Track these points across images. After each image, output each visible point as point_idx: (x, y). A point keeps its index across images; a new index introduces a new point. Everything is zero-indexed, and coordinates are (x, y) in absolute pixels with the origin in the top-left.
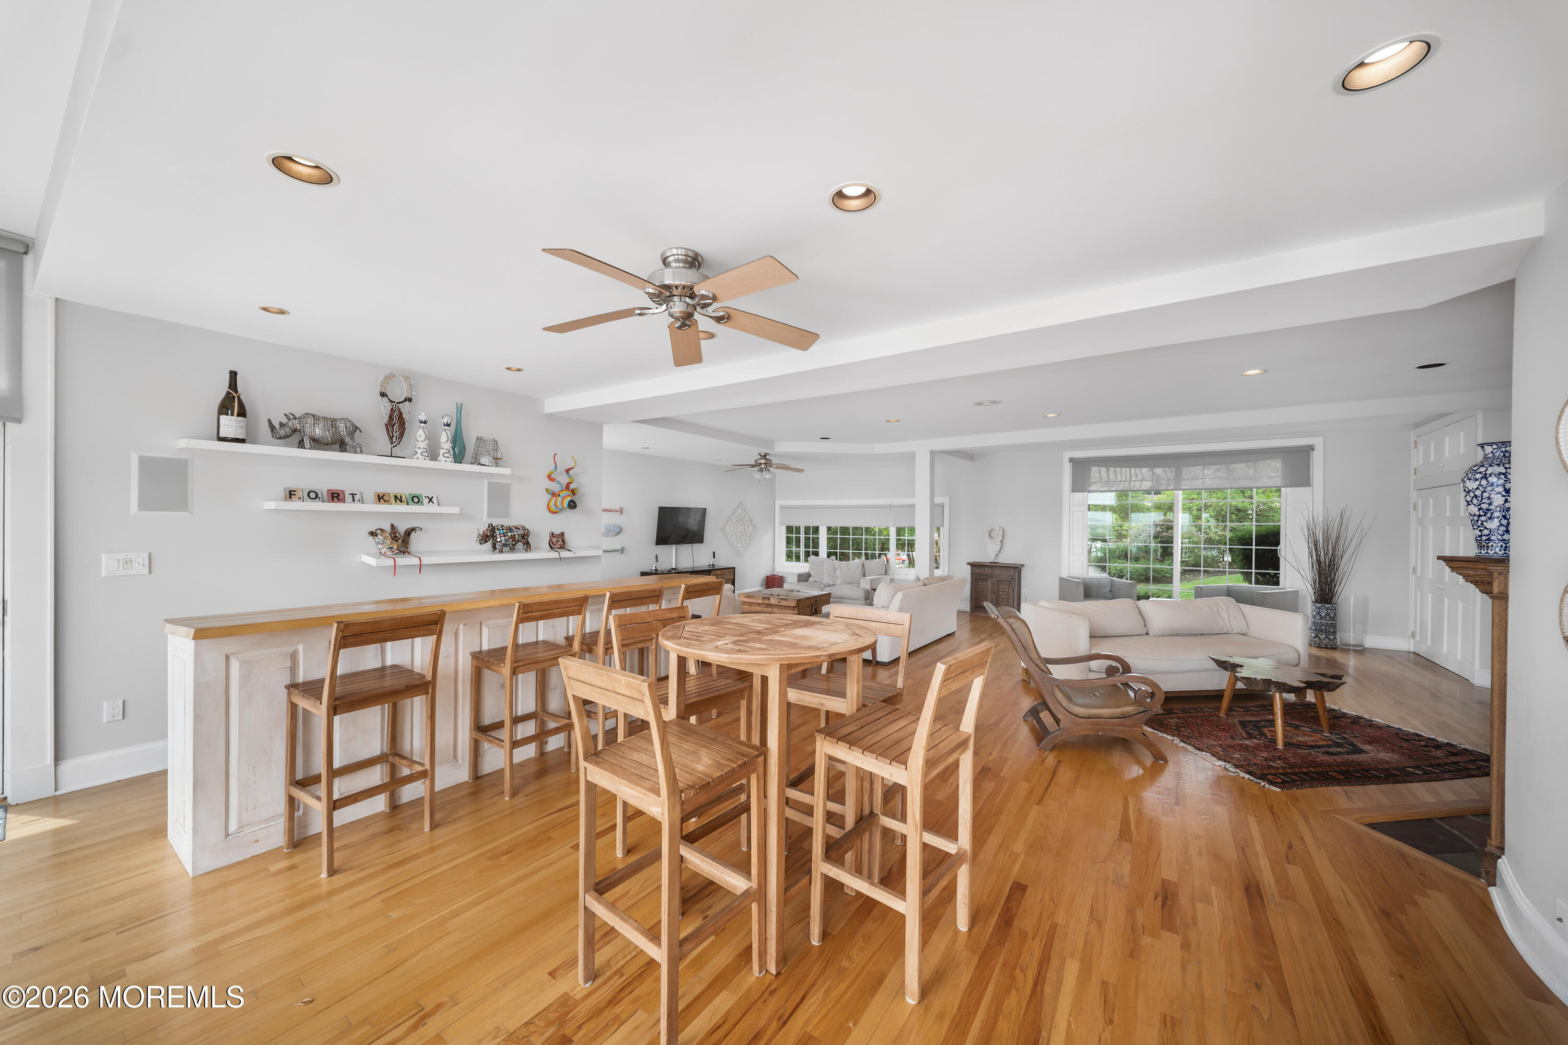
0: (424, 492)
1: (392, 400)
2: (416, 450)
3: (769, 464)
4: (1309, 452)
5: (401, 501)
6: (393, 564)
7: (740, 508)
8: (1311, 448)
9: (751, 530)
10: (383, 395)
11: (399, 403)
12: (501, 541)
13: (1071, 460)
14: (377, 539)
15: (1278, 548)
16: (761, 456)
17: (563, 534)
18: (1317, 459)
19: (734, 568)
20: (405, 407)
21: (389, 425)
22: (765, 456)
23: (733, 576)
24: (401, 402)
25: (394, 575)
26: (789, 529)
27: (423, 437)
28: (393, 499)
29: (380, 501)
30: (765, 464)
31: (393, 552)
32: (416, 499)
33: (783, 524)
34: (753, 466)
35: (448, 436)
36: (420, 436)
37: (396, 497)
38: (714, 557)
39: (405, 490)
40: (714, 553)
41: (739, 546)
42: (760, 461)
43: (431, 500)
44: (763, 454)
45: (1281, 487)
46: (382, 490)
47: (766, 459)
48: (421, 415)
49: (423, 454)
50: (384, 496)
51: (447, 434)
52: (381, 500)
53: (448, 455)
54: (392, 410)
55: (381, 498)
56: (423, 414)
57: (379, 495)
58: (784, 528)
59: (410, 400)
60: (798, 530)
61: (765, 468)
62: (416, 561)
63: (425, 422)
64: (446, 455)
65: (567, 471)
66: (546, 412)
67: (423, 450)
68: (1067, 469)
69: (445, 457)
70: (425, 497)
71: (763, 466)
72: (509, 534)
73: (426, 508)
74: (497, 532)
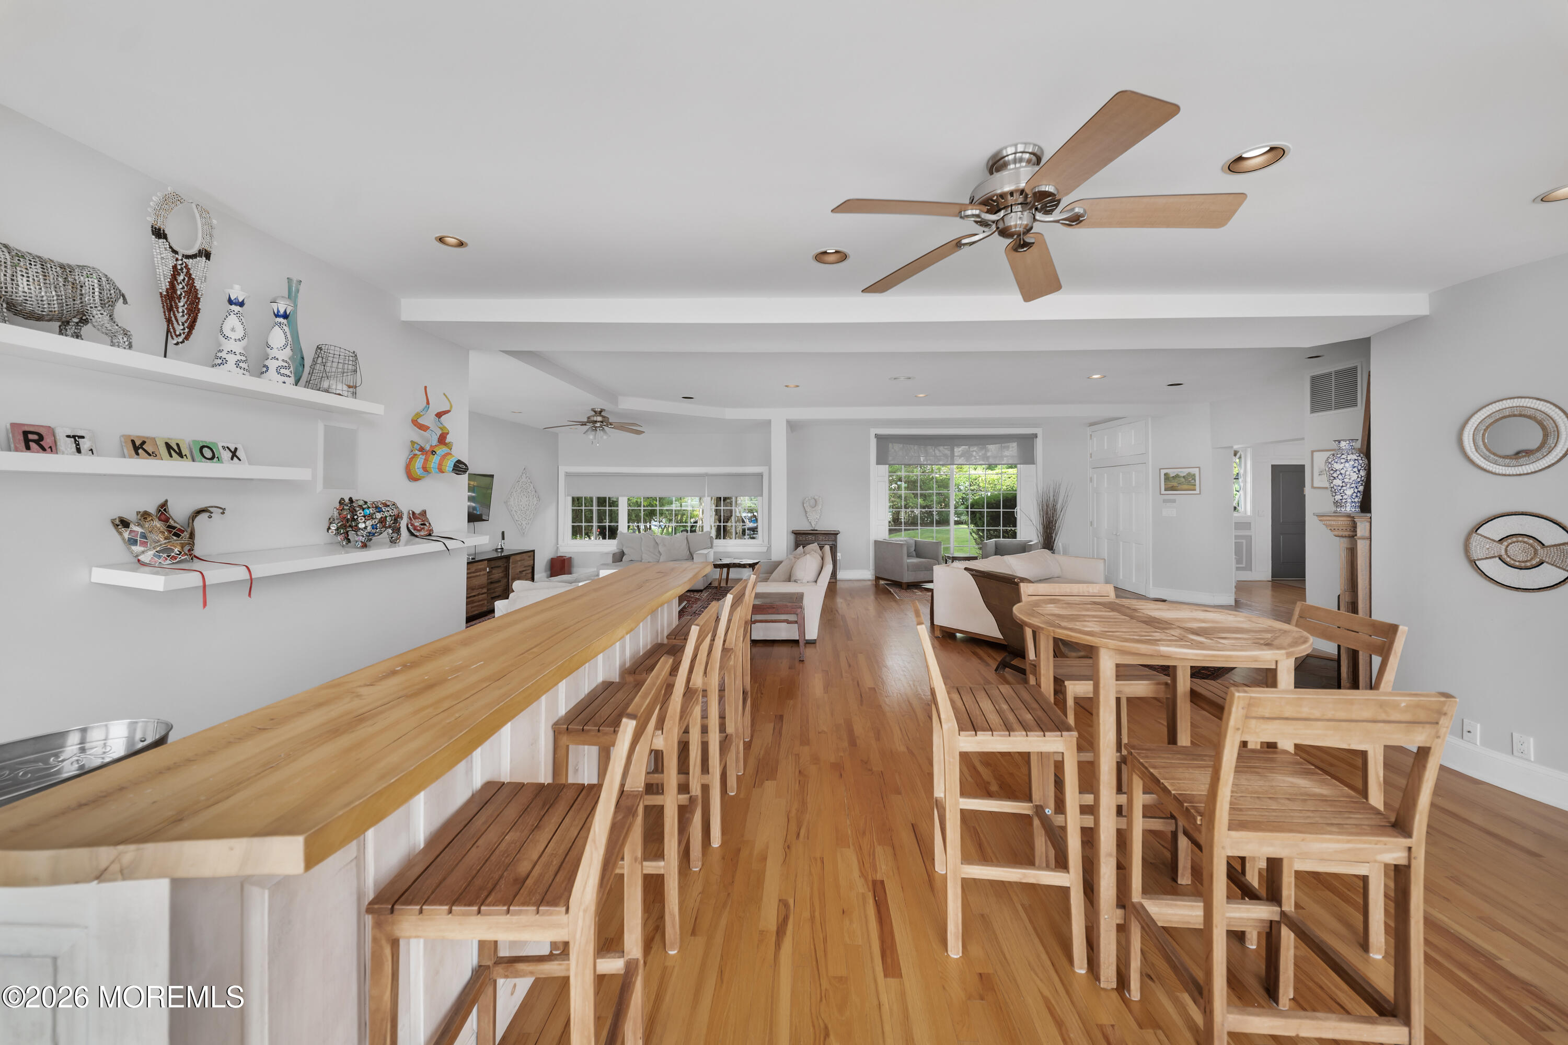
0: (220, 440)
1: (176, 248)
2: (223, 355)
3: (606, 422)
4: (1033, 438)
5: (180, 455)
6: (201, 584)
7: (524, 475)
8: (1036, 436)
9: (535, 503)
10: (159, 234)
11: (188, 257)
12: (366, 528)
13: (877, 436)
14: (126, 535)
15: (1015, 510)
16: (595, 412)
17: (424, 513)
18: (1039, 444)
19: (533, 551)
20: (198, 267)
21: (169, 299)
22: (601, 412)
23: (532, 561)
24: (193, 257)
25: (205, 605)
26: (576, 501)
27: (239, 333)
28: (163, 451)
29: (137, 454)
30: (602, 422)
31: (174, 558)
32: (207, 452)
33: (568, 495)
34: (583, 424)
35: (286, 337)
36: (233, 330)
37: (168, 447)
38: (503, 538)
39: (185, 436)
40: (503, 533)
41: (524, 523)
42: (595, 419)
43: (234, 454)
44: (599, 410)
45: (1017, 464)
46: (139, 431)
47: (603, 417)
48: (232, 288)
49: (241, 364)
50: (144, 443)
51: (285, 333)
52: (140, 451)
53: (287, 372)
54: (175, 267)
55: (138, 447)
56: (237, 287)
57: (133, 442)
58: (570, 500)
59: (208, 256)
60: (589, 501)
61: (601, 426)
62: (242, 574)
63: (241, 304)
64: (283, 371)
65: (439, 415)
66: (404, 318)
67: (240, 358)
68: (873, 443)
69: (283, 375)
70: (224, 448)
71: (598, 425)
72: (379, 516)
73: (224, 469)
74: (360, 513)
